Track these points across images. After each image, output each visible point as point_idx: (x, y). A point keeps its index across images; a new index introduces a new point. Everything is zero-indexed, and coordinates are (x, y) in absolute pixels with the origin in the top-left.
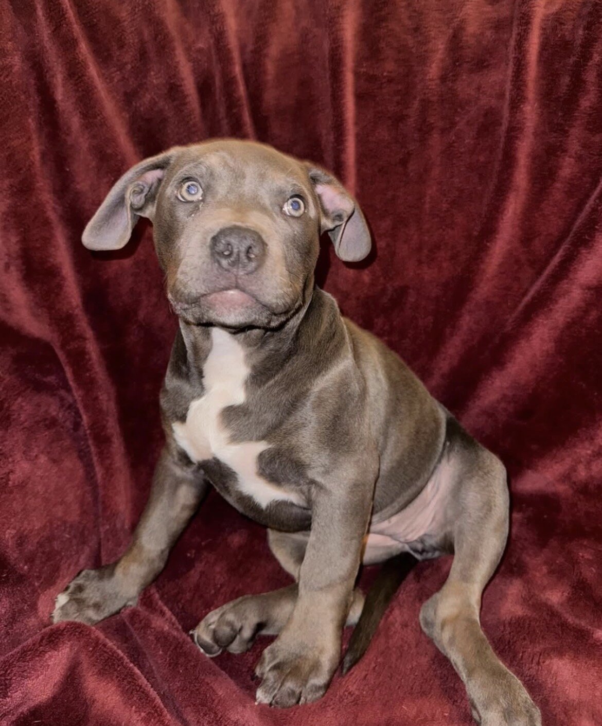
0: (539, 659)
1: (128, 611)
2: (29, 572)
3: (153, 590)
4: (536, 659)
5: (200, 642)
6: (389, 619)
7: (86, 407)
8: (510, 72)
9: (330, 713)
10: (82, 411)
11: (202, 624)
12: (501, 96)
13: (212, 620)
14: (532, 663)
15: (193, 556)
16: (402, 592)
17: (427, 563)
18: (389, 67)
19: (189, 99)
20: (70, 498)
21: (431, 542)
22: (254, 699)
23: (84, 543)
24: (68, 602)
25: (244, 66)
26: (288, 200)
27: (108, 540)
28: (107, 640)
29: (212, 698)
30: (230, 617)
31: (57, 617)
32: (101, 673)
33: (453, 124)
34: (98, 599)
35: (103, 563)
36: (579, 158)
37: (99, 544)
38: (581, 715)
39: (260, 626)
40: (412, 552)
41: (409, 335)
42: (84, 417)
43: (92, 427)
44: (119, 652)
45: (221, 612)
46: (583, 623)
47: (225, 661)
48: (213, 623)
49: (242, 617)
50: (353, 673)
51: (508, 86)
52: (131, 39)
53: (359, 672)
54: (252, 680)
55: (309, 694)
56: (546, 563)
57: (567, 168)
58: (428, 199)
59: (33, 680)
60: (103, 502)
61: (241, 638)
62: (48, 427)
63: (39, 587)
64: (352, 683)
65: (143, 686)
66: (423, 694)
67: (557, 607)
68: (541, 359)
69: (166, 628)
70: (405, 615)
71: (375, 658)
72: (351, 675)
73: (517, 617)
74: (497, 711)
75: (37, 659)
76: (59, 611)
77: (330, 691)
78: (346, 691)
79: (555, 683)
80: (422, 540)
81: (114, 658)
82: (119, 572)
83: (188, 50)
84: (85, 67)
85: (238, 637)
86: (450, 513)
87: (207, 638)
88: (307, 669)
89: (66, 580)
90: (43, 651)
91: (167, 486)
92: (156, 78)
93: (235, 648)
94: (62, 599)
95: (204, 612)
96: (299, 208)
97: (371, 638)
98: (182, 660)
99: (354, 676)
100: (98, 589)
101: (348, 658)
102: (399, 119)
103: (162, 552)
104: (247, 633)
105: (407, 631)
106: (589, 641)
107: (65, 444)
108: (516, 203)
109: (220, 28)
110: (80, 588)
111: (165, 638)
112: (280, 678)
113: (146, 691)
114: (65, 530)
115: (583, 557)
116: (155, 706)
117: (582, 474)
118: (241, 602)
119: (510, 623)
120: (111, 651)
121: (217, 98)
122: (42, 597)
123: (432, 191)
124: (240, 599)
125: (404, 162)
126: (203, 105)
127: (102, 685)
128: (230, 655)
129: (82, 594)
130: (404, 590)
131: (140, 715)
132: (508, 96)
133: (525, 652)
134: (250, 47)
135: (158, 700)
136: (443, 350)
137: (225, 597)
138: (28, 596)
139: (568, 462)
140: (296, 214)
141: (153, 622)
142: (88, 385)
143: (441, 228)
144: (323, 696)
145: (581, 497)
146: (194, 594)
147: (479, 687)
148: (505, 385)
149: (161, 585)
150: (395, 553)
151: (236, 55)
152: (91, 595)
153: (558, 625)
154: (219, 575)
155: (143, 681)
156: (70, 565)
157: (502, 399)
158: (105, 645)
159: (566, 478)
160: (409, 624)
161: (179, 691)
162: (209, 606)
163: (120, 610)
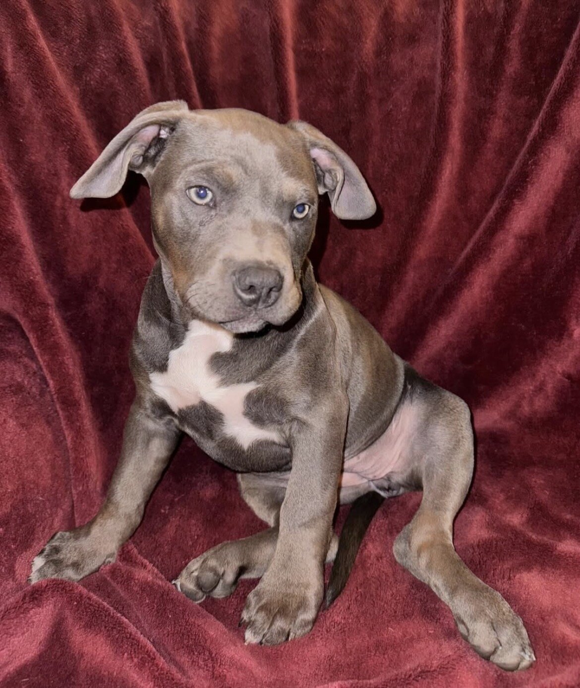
0: (510, 574)
1: (108, 568)
2: (4, 535)
3: (132, 546)
4: (507, 575)
5: (184, 589)
6: (364, 553)
7: (52, 372)
8: (440, 44)
9: (319, 643)
10: (48, 377)
11: (184, 572)
12: (433, 67)
13: (194, 568)
14: (504, 579)
15: (167, 512)
16: (373, 527)
17: (392, 500)
18: (327, 44)
19: (139, 73)
20: (41, 462)
21: (398, 478)
22: (243, 640)
23: (57, 506)
24: (45, 564)
25: (189, 44)
27: (82, 502)
28: (92, 594)
29: (205, 638)
30: (212, 563)
31: (35, 579)
32: (88, 626)
33: (389, 94)
34: (75, 559)
35: (77, 525)
36: (507, 120)
37: (73, 507)
38: (556, 619)
39: (242, 570)
40: (378, 491)
41: (359, 294)
42: (51, 382)
43: (59, 391)
44: (105, 604)
45: (202, 560)
46: (545, 539)
47: (211, 605)
48: (196, 570)
49: (224, 562)
50: (337, 605)
51: (439, 58)
52: (78, 14)
53: (342, 603)
55: (298, 630)
56: (502, 491)
57: (497, 130)
59: (19, 637)
60: (75, 464)
61: (224, 582)
62: (15, 393)
63: (16, 549)
64: (337, 614)
65: (133, 633)
66: (406, 616)
67: (520, 528)
68: (481, 306)
69: (150, 578)
70: (379, 548)
71: (355, 589)
72: (335, 607)
73: (484, 539)
74: (486, 621)
75: (22, 616)
76: (36, 574)
77: (317, 624)
78: (332, 621)
79: (528, 593)
80: (388, 478)
81: (100, 609)
82: (96, 530)
83: (135, 26)
84: (35, 36)
85: (221, 581)
86: (417, 448)
87: (191, 586)
88: (294, 606)
89: (42, 543)
90: (27, 608)
91: (140, 441)
92: (104, 53)
93: (219, 593)
94: (39, 562)
95: (183, 562)
97: (350, 571)
98: (170, 606)
99: (338, 607)
100: (76, 549)
101: (330, 592)
102: (339, 91)
103: (139, 506)
104: (230, 577)
105: (382, 562)
106: (554, 553)
107: (33, 409)
108: (452, 164)
109: (165, 4)
110: (56, 550)
111: (151, 587)
112: (269, 618)
113: (136, 638)
114: (38, 493)
115: (535, 482)
116: (147, 651)
117: (526, 409)
118: (221, 548)
119: (478, 546)
120: (96, 603)
121: (166, 72)
122: (19, 559)
124: (220, 545)
126: (152, 80)
127: (90, 637)
128: (214, 600)
129: (58, 556)
130: (375, 526)
131: (133, 661)
132: (439, 65)
133: (496, 569)
134: (194, 25)
135: (150, 646)
136: (391, 305)
137: (203, 548)
138: (5, 558)
139: (513, 398)
141: (137, 574)
142: (53, 350)
143: (384, 191)
145: (527, 430)
146: (172, 546)
147: (465, 601)
148: (450, 333)
149: (138, 541)
150: (362, 494)
151: (181, 32)
152: (69, 555)
153: (524, 542)
154: (195, 527)
155: (132, 629)
156: (44, 528)
157: (447, 346)
158: (89, 599)
159: (511, 414)
160: (383, 555)
161: (170, 635)
162: (188, 557)
163: (99, 568)
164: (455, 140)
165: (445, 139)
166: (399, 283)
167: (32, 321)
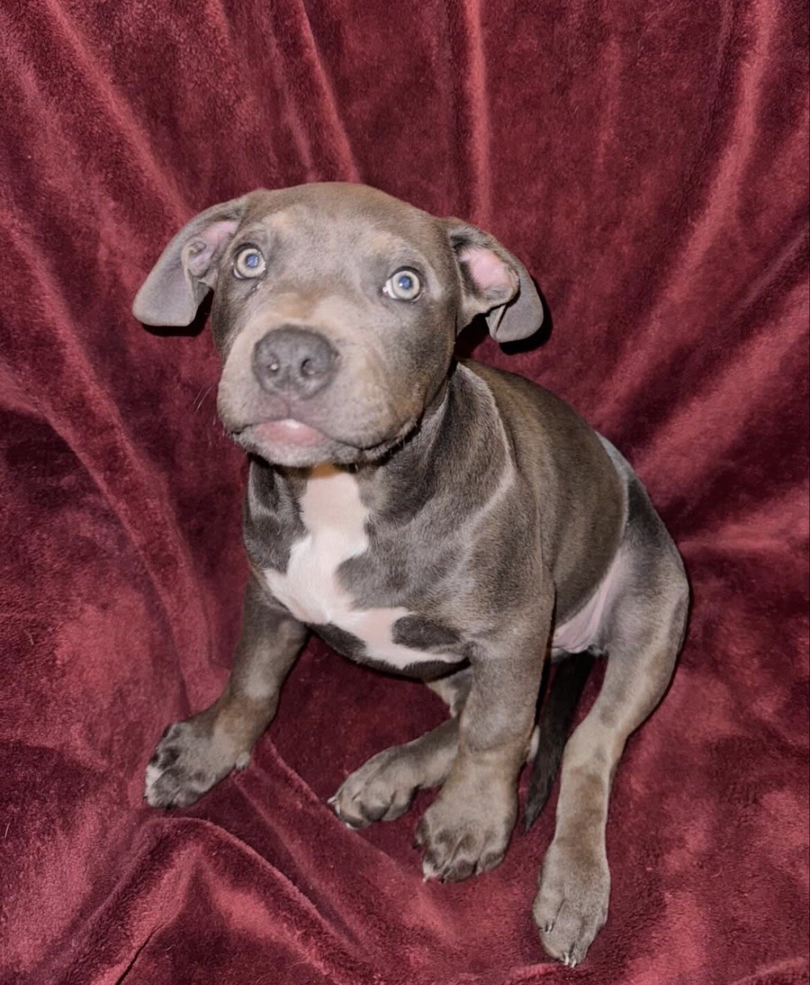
0: (756, 793)
1: (240, 774)
2: (110, 765)
3: (269, 743)
4: (751, 794)
5: (346, 815)
13: (356, 790)
14: (748, 800)
20: (137, 647)
22: (422, 874)
24: (163, 776)
26: (394, 274)
27: (195, 684)
30: (379, 786)
31: (152, 797)
34: (199, 767)
35: (194, 709)
37: (183, 688)
48: (359, 794)
54: (414, 848)
55: (486, 863)
58: (601, 149)
61: (395, 806)
62: (86, 560)
73: (726, 738)
76: (153, 789)
85: (391, 807)
87: (355, 813)
88: (481, 835)
94: (153, 774)
96: (411, 285)
100: (197, 752)
102: (555, 16)
104: (402, 800)
108: (737, 161)
112: (450, 850)
113: (295, 899)
118: (389, 762)
119: (717, 749)
123: (606, 135)
125: (563, 89)
127: (238, 897)
129: (177, 763)
131: (295, 933)
140: (407, 295)
141: (281, 797)
142: (130, 493)
144: (503, 861)
149: (275, 730)
152: (190, 763)
158: (231, 847)
163: (230, 773)
164: (746, 121)
165: (729, 121)
166: (635, 338)
167: (95, 457)
